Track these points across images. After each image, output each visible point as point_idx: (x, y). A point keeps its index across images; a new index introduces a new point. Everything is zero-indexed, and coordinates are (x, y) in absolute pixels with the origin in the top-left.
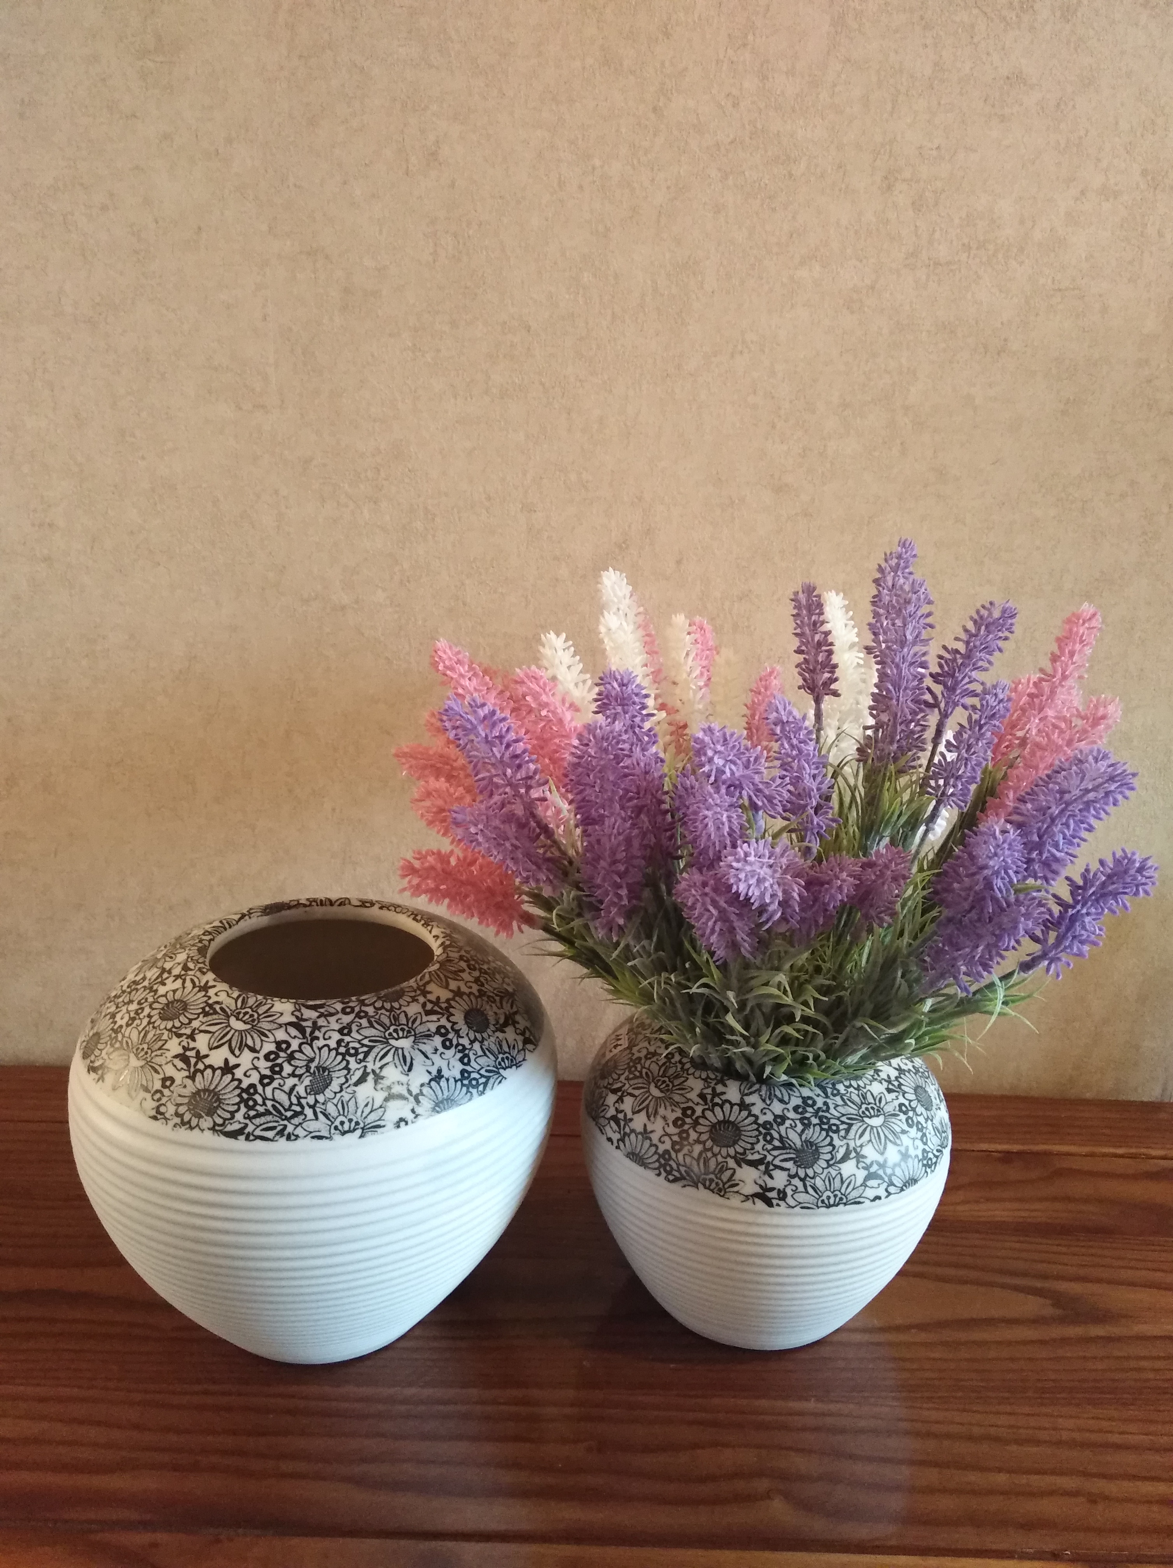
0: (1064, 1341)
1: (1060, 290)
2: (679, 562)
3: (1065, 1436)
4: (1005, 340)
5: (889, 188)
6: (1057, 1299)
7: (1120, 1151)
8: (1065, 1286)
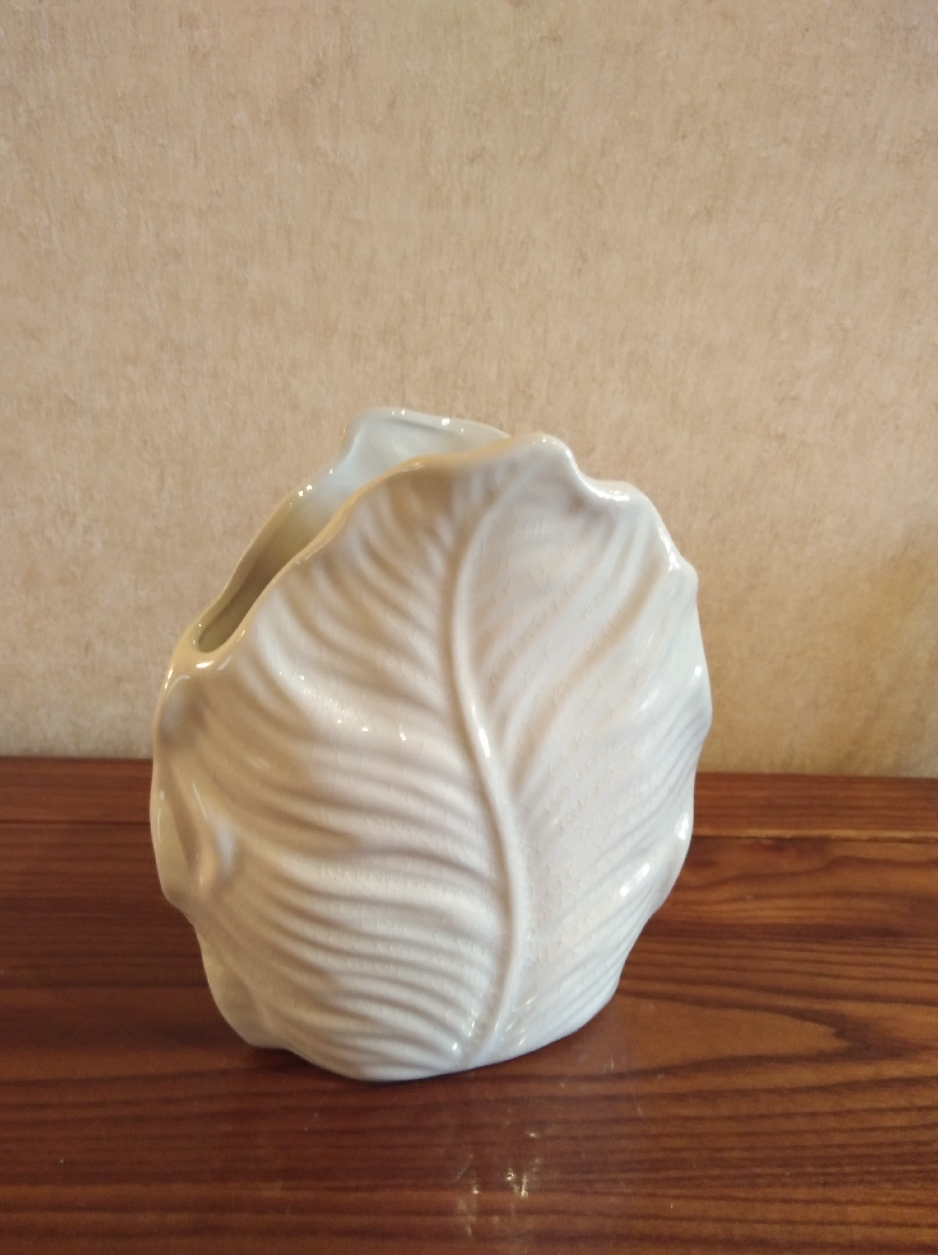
6: (840, 1026)
7: (907, 835)
8: (850, 1008)
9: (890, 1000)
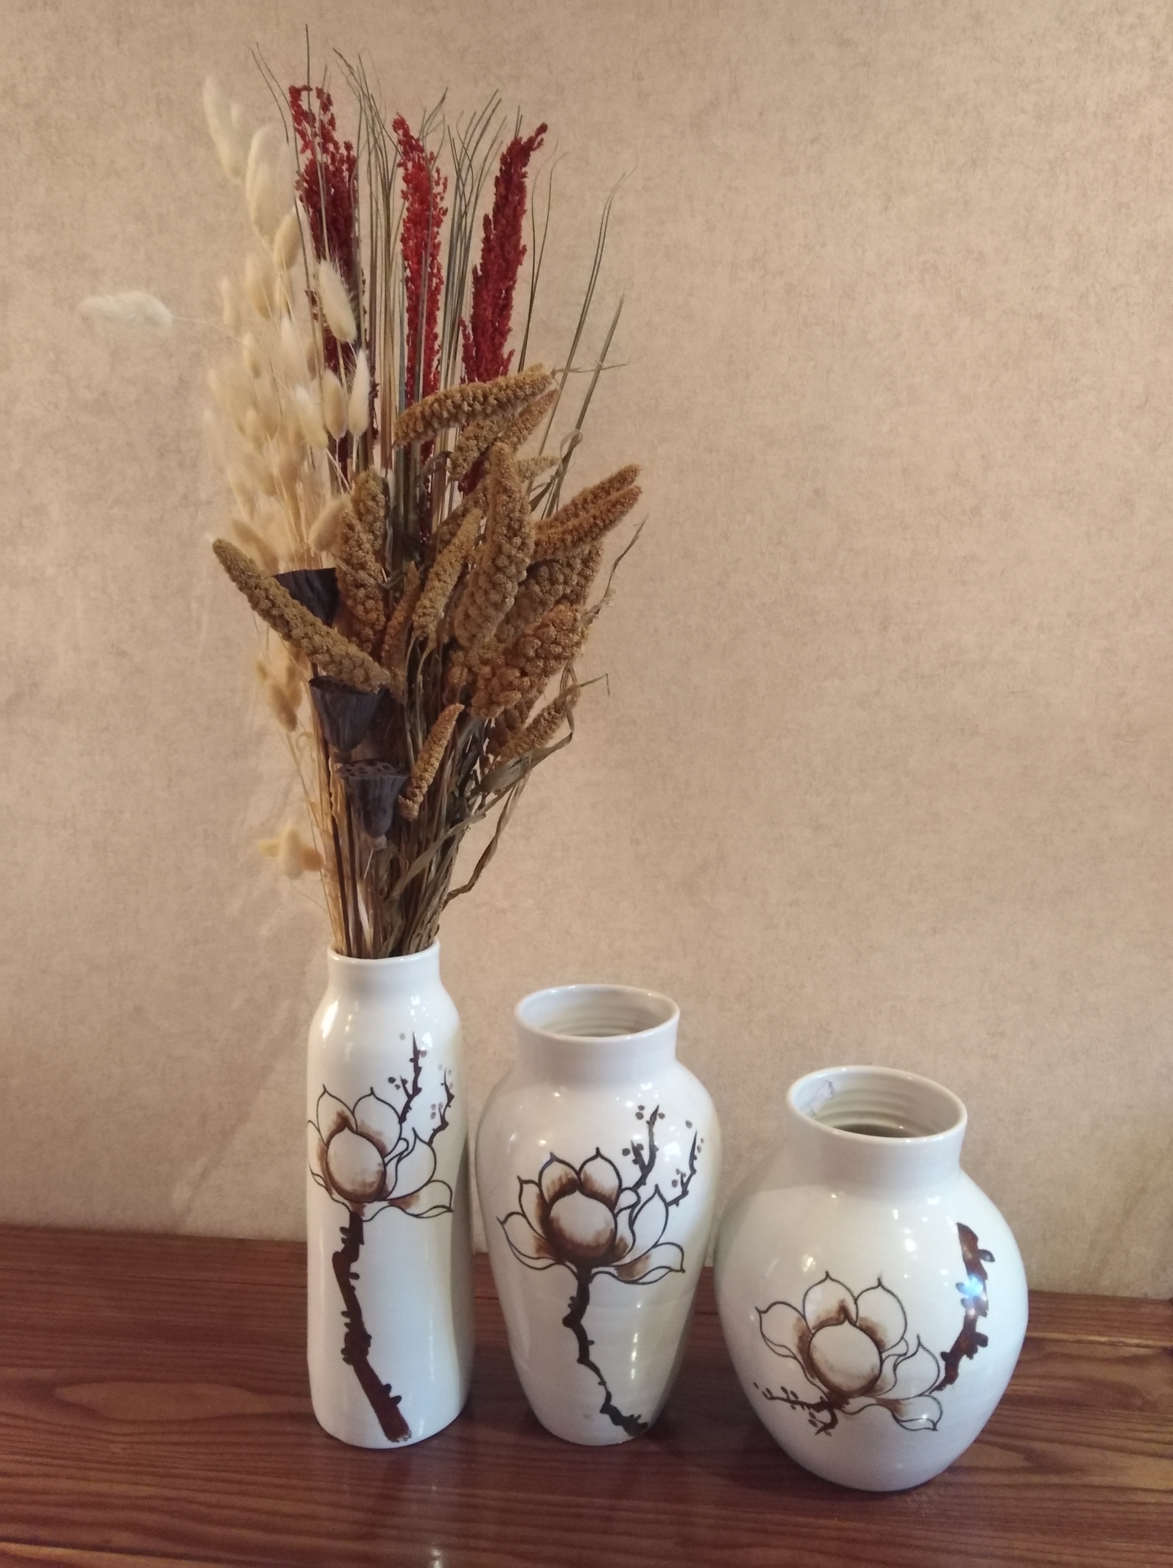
0: (1028, 1486)
1: (1013, 692)
2: (745, 879)
3: (1016, 1553)
4: (976, 726)
5: (885, 628)
6: (1029, 1454)
7: (1103, 1339)
8: (1037, 1446)
9: (1063, 1442)
